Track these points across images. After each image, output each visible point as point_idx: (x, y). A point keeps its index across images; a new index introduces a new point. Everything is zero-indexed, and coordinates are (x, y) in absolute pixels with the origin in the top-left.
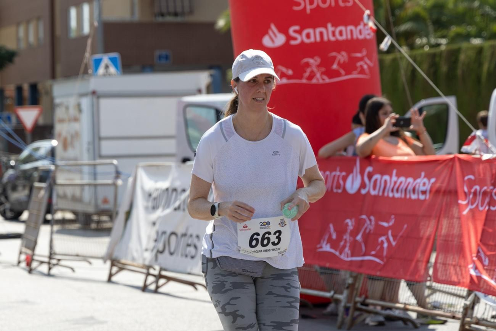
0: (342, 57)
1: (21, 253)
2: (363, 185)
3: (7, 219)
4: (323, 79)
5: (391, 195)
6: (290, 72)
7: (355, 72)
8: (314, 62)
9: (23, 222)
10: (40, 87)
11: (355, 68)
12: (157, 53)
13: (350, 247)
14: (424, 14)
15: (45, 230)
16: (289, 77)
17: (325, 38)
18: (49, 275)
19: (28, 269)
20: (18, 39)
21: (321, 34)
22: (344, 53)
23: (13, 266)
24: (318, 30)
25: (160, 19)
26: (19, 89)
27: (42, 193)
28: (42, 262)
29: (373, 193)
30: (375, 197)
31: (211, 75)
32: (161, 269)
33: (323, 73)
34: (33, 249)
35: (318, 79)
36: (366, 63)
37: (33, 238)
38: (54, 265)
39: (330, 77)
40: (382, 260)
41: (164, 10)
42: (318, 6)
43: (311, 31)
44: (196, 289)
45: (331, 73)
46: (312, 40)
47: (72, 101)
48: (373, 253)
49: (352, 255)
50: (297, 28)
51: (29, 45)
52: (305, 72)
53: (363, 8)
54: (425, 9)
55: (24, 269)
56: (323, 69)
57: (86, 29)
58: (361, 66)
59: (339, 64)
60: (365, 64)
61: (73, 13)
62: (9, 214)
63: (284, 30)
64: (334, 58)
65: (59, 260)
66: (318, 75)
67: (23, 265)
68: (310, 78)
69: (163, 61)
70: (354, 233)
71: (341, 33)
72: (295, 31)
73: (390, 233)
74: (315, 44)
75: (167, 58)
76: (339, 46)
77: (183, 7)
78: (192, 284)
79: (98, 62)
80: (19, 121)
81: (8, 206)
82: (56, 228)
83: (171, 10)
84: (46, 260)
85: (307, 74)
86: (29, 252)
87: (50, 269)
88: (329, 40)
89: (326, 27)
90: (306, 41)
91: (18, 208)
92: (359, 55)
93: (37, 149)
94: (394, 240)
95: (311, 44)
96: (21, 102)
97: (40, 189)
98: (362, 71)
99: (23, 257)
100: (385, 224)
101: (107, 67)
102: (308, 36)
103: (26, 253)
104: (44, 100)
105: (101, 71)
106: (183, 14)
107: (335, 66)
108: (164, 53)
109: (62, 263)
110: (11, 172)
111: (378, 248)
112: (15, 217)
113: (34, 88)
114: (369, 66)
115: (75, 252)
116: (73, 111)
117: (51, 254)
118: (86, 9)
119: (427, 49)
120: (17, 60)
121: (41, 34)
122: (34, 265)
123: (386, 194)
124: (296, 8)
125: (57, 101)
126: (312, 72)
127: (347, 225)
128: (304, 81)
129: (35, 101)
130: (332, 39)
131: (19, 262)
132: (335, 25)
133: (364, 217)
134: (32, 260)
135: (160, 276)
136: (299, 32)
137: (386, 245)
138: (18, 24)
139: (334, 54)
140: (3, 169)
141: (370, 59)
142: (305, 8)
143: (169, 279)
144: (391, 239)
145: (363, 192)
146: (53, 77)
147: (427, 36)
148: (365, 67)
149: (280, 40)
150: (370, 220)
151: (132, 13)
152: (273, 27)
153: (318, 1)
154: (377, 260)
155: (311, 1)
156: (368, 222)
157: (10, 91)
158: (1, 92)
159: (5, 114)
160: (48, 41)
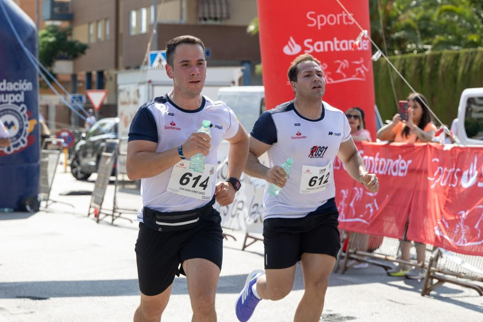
0: (345, 64)
1: (90, 207)
3: (78, 179)
4: (330, 81)
5: (376, 172)
7: (354, 76)
9: (92, 182)
10: (106, 74)
11: (354, 73)
13: (344, 210)
14: (413, 24)
15: (110, 189)
17: (332, 49)
18: (112, 224)
19: (96, 219)
20: (89, 35)
21: (329, 45)
22: (346, 61)
24: (326, 43)
25: (203, 23)
26: (89, 75)
27: (109, 160)
28: (107, 215)
31: (243, 71)
33: (329, 76)
34: (101, 204)
36: (363, 69)
37: (101, 196)
38: (117, 217)
39: (335, 79)
40: (368, 221)
41: (207, 15)
42: (327, 24)
43: (321, 43)
45: (335, 76)
46: (322, 50)
47: (132, 88)
48: (362, 216)
49: (346, 218)
50: (310, 40)
51: (98, 40)
53: (361, 29)
54: (415, 20)
55: (93, 219)
56: (329, 73)
57: (144, 29)
58: (359, 71)
59: (342, 69)
61: (134, 14)
62: (80, 175)
63: (300, 42)
64: (339, 64)
65: (121, 213)
70: (348, 201)
71: (344, 45)
72: (309, 43)
73: (375, 201)
74: (324, 53)
76: (342, 55)
77: (222, 14)
79: (153, 57)
80: (89, 101)
81: (79, 169)
83: (212, 15)
84: (111, 213)
86: (98, 206)
87: (113, 220)
88: (334, 51)
89: (333, 41)
90: (317, 50)
91: (87, 171)
92: (357, 62)
93: (104, 124)
94: (379, 206)
95: (321, 53)
96: (90, 86)
97: (108, 157)
98: (360, 75)
99: (92, 210)
100: (371, 194)
101: (160, 61)
102: (319, 47)
103: (94, 207)
104: (109, 85)
105: (156, 63)
106: (221, 19)
107: (339, 71)
109: (123, 215)
110: (82, 142)
111: (366, 212)
112: (85, 177)
113: (101, 74)
114: (365, 72)
115: (133, 208)
116: (132, 96)
117: (114, 208)
118: (144, 13)
119: (415, 53)
120: (88, 52)
121: (108, 32)
122: (101, 216)
123: (372, 171)
124: (310, 25)
125: (121, 87)
127: (342, 194)
129: (101, 86)
130: (337, 49)
131: (89, 214)
132: (340, 39)
133: (356, 188)
134: (100, 212)
138: (90, 23)
139: (338, 61)
141: (366, 66)
142: (317, 25)
144: (376, 205)
147: (416, 42)
148: (362, 72)
149: (297, 49)
151: (181, 18)
152: (292, 39)
153: (327, 20)
154: (364, 221)
155: (322, 20)
156: (358, 192)
157: (82, 76)
158: (74, 76)
159: (78, 95)
160: (113, 36)
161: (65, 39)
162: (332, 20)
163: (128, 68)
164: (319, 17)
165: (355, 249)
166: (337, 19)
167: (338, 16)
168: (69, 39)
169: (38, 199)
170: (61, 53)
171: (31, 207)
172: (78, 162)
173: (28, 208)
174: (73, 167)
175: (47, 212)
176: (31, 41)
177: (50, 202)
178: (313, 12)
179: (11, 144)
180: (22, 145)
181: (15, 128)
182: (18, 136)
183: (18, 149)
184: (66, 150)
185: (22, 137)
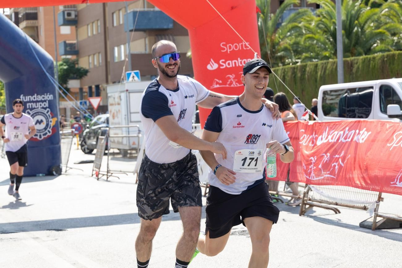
1: (93, 170)
3: (86, 153)
4: (237, 85)
6: (221, 82)
8: (232, 76)
9: (94, 154)
10: (100, 86)
14: (289, 47)
15: (105, 158)
16: (220, 84)
17: (237, 65)
18: (107, 181)
19: (97, 178)
20: (89, 63)
21: (235, 63)
23: (90, 177)
24: (233, 61)
26: (90, 88)
27: (103, 141)
28: (104, 175)
33: (236, 82)
34: (99, 169)
35: (234, 85)
37: (99, 163)
38: (110, 176)
39: (240, 84)
42: (233, 50)
43: (230, 62)
46: (231, 66)
47: (117, 95)
50: (223, 60)
51: (95, 66)
52: (228, 81)
53: (254, 52)
54: (290, 45)
55: (95, 178)
56: (236, 80)
57: (123, 58)
61: (116, 49)
62: (87, 151)
63: (217, 62)
65: (112, 174)
66: (234, 83)
67: (95, 176)
71: (244, 62)
72: (222, 62)
74: (232, 68)
79: (129, 75)
80: (91, 104)
81: (86, 146)
82: (110, 157)
84: (106, 173)
85: (229, 83)
86: (97, 170)
87: (107, 178)
88: (239, 66)
89: (237, 60)
90: (228, 66)
91: (92, 148)
93: (100, 118)
95: (230, 68)
96: (91, 95)
97: (102, 139)
99: (94, 172)
101: (133, 77)
102: (229, 64)
103: (95, 170)
104: (103, 93)
105: (131, 79)
109: (113, 175)
110: (87, 130)
112: (90, 152)
113: (97, 87)
115: (119, 170)
116: (117, 100)
117: (108, 171)
118: (122, 47)
119: (291, 65)
120: (88, 74)
121: (101, 61)
122: (100, 176)
124: (223, 51)
125: (109, 95)
126: (231, 81)
128: (227, 86)
129: (98, 95)
130: (241, 65)
131: (93, 175)
132: (242, 59)
134: (99, 174)
138: (89, 56)
142: (227, 51)
146: (107, 82)
147: (291, 58)
149: (215, 66)
151: (146, 50)
152: (212, 60)
153: (233, 47)
155: (230, 47)
157: (86, 89)
158: (81, 89)
159: (83, 101)
160: (104, 63)
161: (75, 66)
162: (236, 47)
163: (114, 83)
164: (228, 46)
166: (239, 46)
167: (240, 44)
168: (77, 66)
169: (61, 167)
170: (72, 75)
171: (56, 172)
172: (85, 143)
173: (54, 173)
174: (82, 146)
175: (66, 175)
176: (51, 69)
177: (68, 169)
178: (224, 43)
179: (42, 134)
180: (49, 134)
181: (44, 124)
182: (45, 129)
183: (46, 136)
184: (78, 136)
185: (48, 129)
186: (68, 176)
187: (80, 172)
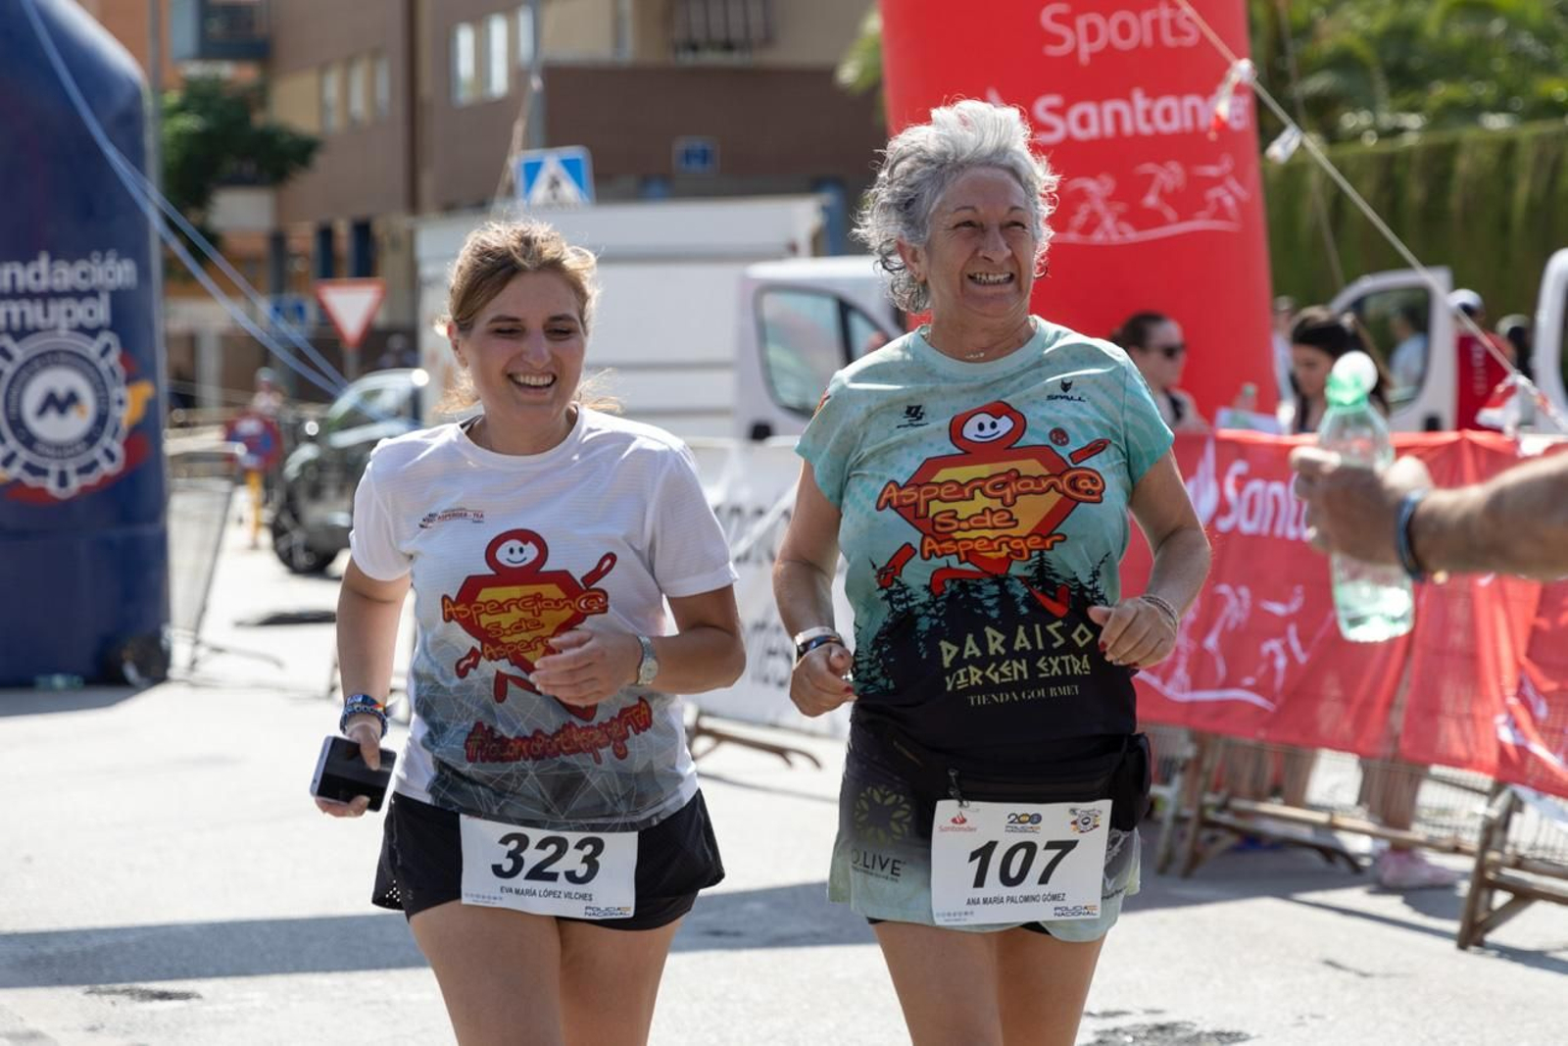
0: (1171, 175)
2: (1223, 508)
3: (295, 570)
5: (1292, 533)
7: (1201, 214)
8: (1097, 188)
9: (338, 579)
10: (379, 228)
11: (1202, 204)
12: (681, 145)
13: (1188, 665)
14: (1363, 51)
17: (1128, 128)
20: (323, 108)
21: (1117, 116)
22: (1175, 167)
23: (317, 698)
24: (1109, 107)
25: (688, 59)
26: (326, 235)
29: (1247, 527)
30: (1254, 538)
31: (825, 209)
32: (701, 714)
33: (1121, 218)
35: (1107, 233)
36: (1231, 192)
39: (1139, 226)
40: (1271, 699)
41: (699, 35)
42: (1109, 46)
43: (1090, 108)
44: (789, 762)
45: (1142, 218)
46: (1093, 131)
48: (1249, 681)
49: (1196, 686)
50: (1054, 100)
51: (352, 123)
52: (1074, 213)
53: (1231, 56)
54: (1367, 38)
57: (499, 82)
58: (1219, 201)
59: (1162, 194)
60: (1228, 195)
61: (465, 39)
62: (302, 559)
64: (1149, 179)
66: (1109, 222)
68: (1089, 228)
69: (696, 166)
70: (1200, 630)
71: (1167, 115)
72: (1051, 110)
73: (1292, 630)
74: (1100, 142)
75: (704, 156)
76: (1161, 147)
77: (747, 28)
78: (781, 752)
79: (532, 170)
80: (326, 318)
81: (298, 537)
83: (718, 33)
85: (1079, 220)
88: (1137, 136)
89: (1127, 98)
90: (1079, 134)
91: (324, 543)
92: (1212, 171)
93: (373, 394)
94: (1304, 649)
95: (1091, 144)
96: (328, 268)
98: (1221, 213)
100: (1278, 609)
101: (555, 183)
102: (1083, 121)
104: (390, 262)
105: (540, 192)
106: (746, 45)
107: (1151, 200)
108: (697, 143)
110: (307, 452)
111: (1262, 669)
112: (317, 565)
113: (363, 231)
114: (1238, 201)
118: (498, 29)
119: (1370, 141)
120: (320, 160)
121: (383, 92)
123: (1279, 531)
124: (1052, 51)
125: (425, 271)
126: (1093, 213)
128: (1072, 237)
129: (365, 267)
130: (1145, 129)
131: (333, 689)
132: (1153, 94)
133: (1225, 589)
135: (697, 731)
136: (1061, 111)
137: (1281, 662)
138: (323, 68)
139: (1148, 168)
140: (287, 443)
141: (1241, 181)
142: (1075, 51)
143: (720, 738)
144: (1296, 645)
145: (1224, 524)
146: (414, 204)
147: (1371, 106)
148: (1229, 201)
150: (1239, 598)
151: (619, 42)
152: (994, 98)
153: (1108, 31)
154: (1258, 700)
155: (1092, 33)
156: (1233, 602)
157: (303, 238)
158: (278, 241)
159: (290, 298)
160: (400, 111)
161: (244, 120)
162: (1124, 30)
163: (450, 208)
164: (1081, 22)
165: (1224, 793)
166: (1141, 28)
167: (1146, 17)
168: (259, 120)
169: (164, 643)
170: (231, 165)
171: (142, 670)
172: (296, 517)
173: (131, 672)
174: (277, 531)
175: (194, 685)
176: (127, 124)
177: (202, 652)
178: (1062, 8)
179: (71, 467)
180: (107, 468)
181: (82, 412)
182: (91, 439)
183: (92, 479)
184: (255, 480)
185: (106, 440)
186: (202, 695)
187: (268, 673)
